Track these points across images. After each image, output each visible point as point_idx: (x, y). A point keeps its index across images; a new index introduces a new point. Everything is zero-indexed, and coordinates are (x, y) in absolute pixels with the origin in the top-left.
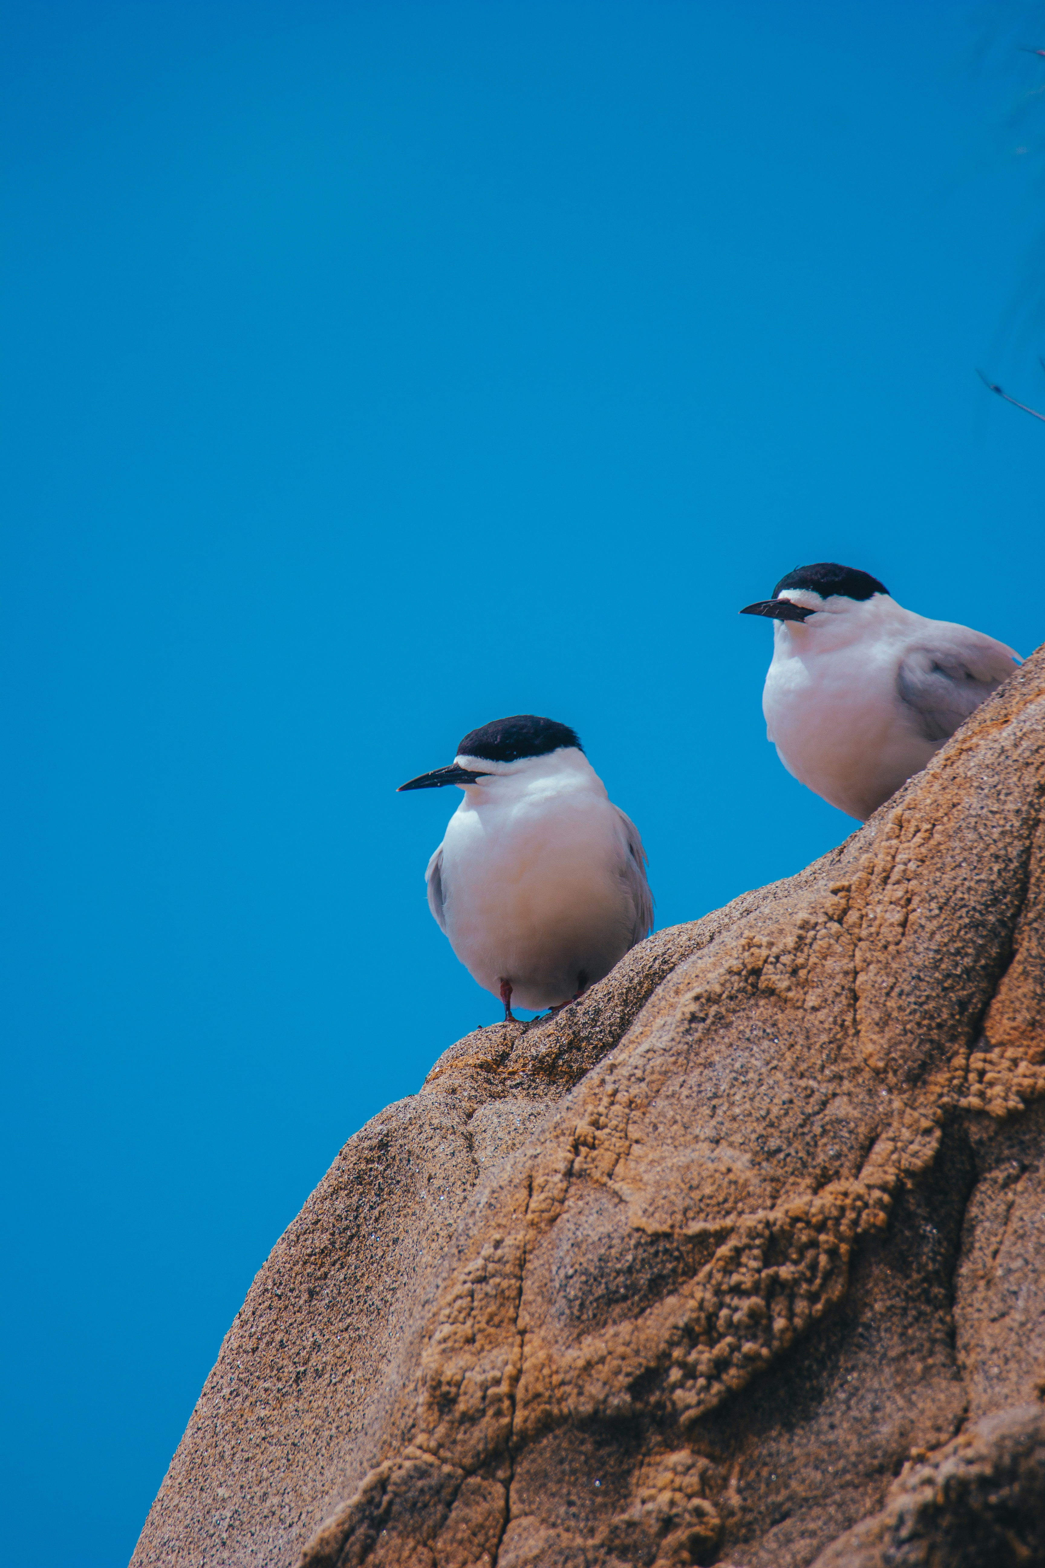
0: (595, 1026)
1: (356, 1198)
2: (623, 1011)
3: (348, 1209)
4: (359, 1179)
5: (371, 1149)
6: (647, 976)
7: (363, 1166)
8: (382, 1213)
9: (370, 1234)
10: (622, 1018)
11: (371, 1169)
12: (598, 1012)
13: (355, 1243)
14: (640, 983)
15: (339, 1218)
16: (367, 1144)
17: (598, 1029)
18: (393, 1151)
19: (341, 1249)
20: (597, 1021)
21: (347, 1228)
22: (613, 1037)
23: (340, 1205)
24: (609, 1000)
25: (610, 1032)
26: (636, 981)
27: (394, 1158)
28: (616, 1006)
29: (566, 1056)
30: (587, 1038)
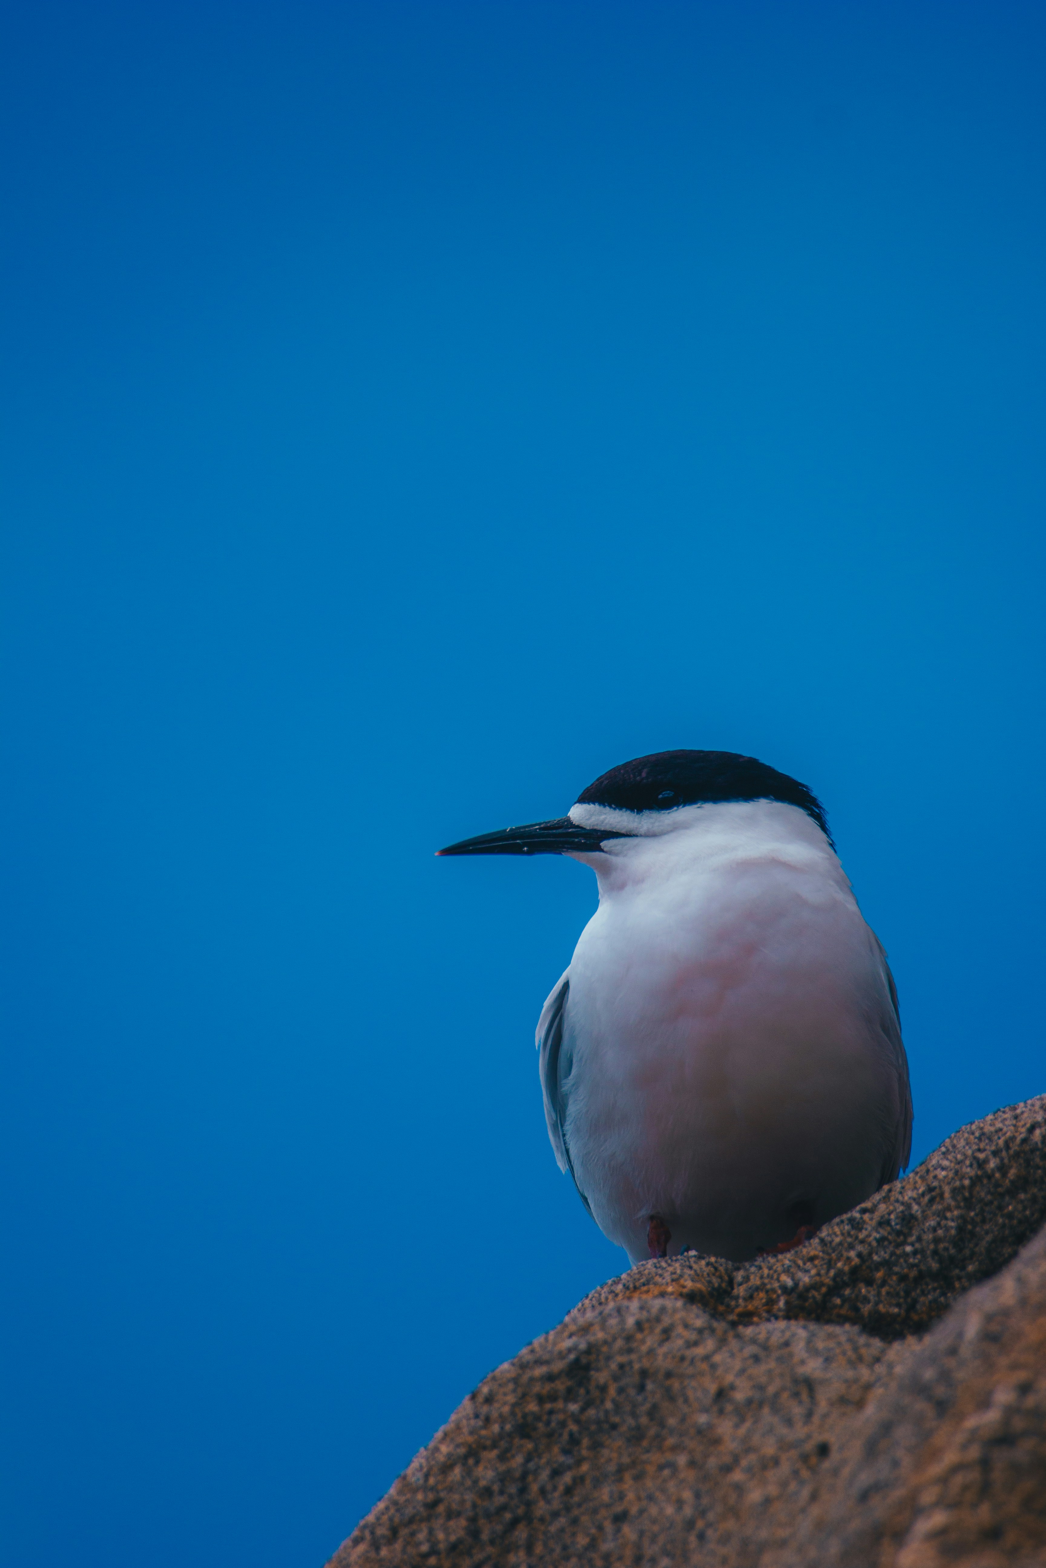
0: (904, 1243)
1: (519, 1459)
2: (961, 1217)
3: (504, 1478)
4: (524, 1429)
5: (550, 1378)
6: (1017, 1155)
7: (533, 1407)
8: (579, 1480)
9: (555, 1515)
10: (960, 1229)
11: (551, 1412)
12: (908, 1219)
13: (521, 1533)
14: (1002, 1169)
15: (487, 1492)
16: (539, 1371)
17: (908, 1249)
18: (601, 1377)
19: (492, 1542)
20: (906, 1236)
21: (503, 1508)
22: (940, 1261)
23: (486, 1474)
24: (932, 1201)
25: (935, 1252)
26: (992, 1164)
27: (603, 1389)
28: (949, 1209)
29: (847, 1292)
30: (886, 1264)
